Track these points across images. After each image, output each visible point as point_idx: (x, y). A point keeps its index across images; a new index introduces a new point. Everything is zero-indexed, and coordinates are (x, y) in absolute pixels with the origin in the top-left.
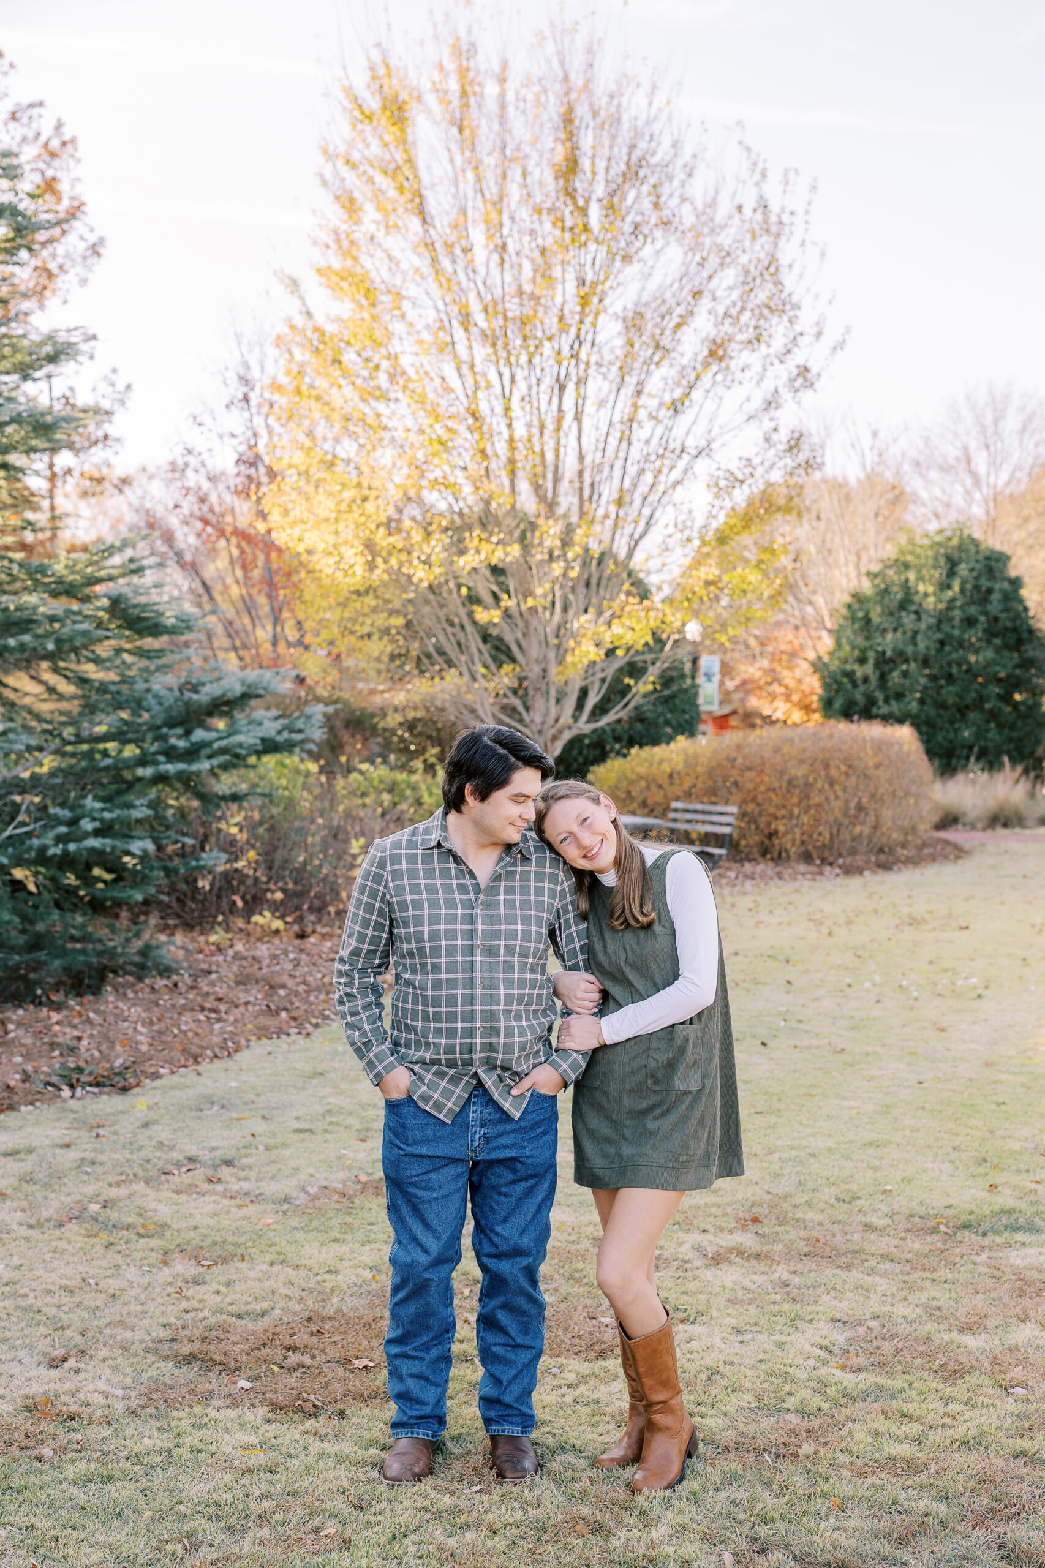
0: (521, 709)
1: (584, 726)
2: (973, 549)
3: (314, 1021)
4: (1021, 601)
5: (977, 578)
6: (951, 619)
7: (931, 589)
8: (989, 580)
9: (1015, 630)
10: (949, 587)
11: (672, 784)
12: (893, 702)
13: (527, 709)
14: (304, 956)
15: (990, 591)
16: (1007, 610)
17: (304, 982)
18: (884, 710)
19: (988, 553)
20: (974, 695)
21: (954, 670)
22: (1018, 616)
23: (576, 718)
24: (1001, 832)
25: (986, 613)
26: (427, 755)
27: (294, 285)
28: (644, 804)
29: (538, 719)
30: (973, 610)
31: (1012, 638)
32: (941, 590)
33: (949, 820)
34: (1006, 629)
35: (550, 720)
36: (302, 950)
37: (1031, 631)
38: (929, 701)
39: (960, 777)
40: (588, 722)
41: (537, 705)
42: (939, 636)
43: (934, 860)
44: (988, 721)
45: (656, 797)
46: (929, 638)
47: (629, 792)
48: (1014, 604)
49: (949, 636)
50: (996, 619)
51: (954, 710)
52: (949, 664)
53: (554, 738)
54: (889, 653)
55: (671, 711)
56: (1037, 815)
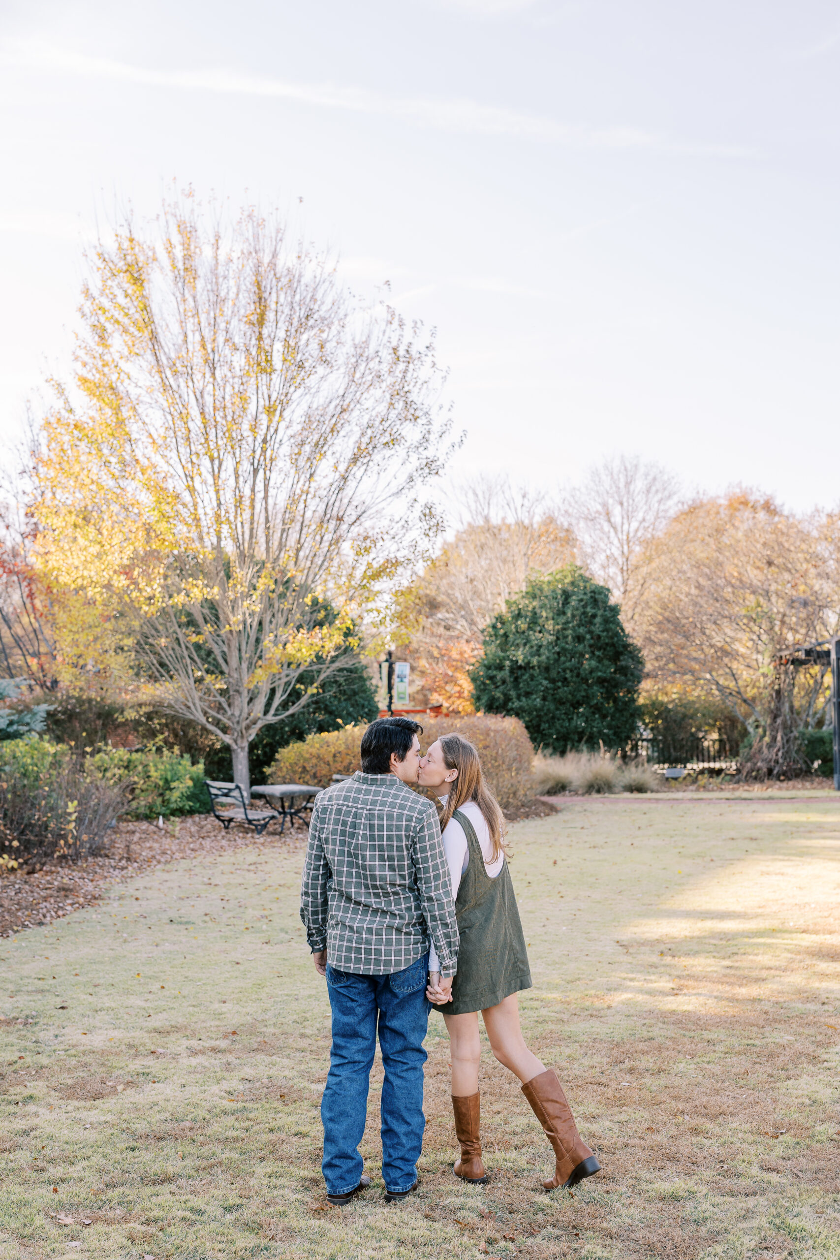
0: (225, 706)
1: (271, 719)
2: (582, 584)
3: (15, 928)
4: (618, 624)
5: (585, 606)
6: (566, 637)
7: (551, 615)
8: (593, 608)
9: (613, 645)
10: (564, 613)
11: (335, 761)
12: (524, 699)
13: (229, 705)
14: (27, 887)
15: (594, 616)
16: (606, 630)
17: (18, 904)
18: (516, 704)
19: (593, 588)
20: (583, 694)
21: (568, 675)
22: (617, 634)
23: (266, 712)
24: (595, 796)
25: (590, 632)
26: (157, 740)
27: (60, 389)
28: (315, 776)
29: (237, 713)
30: (582, 630)
31: (610, 651)
32: (558, 615)
33: (560, 787)
34: (607, 644)
35: (245, 715)
36: (26, 882)
37: (626, 646)
38: (550, 698)
39: (570, 756)
40: (275, 715)
41: (236, 703)
42: (557, 649)
43: (527, 817)
44: (594, 713)
45: (324, 770)
46: (549, 651)
47: (304, 768)
48: (612, 626)
49: (563, 649)
50: (599, 637)
51: (568, 705)
52: (564, 671)
53: (248, 728)
54: (520, 662)
55: (353, 706)
56: (622, 784)
